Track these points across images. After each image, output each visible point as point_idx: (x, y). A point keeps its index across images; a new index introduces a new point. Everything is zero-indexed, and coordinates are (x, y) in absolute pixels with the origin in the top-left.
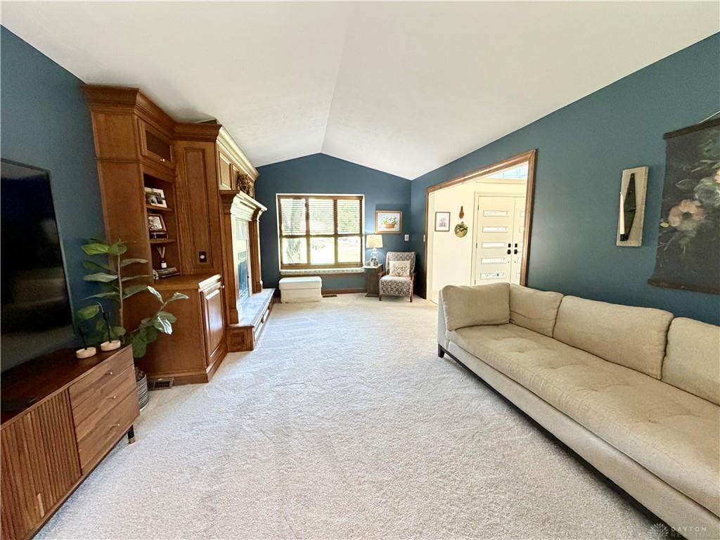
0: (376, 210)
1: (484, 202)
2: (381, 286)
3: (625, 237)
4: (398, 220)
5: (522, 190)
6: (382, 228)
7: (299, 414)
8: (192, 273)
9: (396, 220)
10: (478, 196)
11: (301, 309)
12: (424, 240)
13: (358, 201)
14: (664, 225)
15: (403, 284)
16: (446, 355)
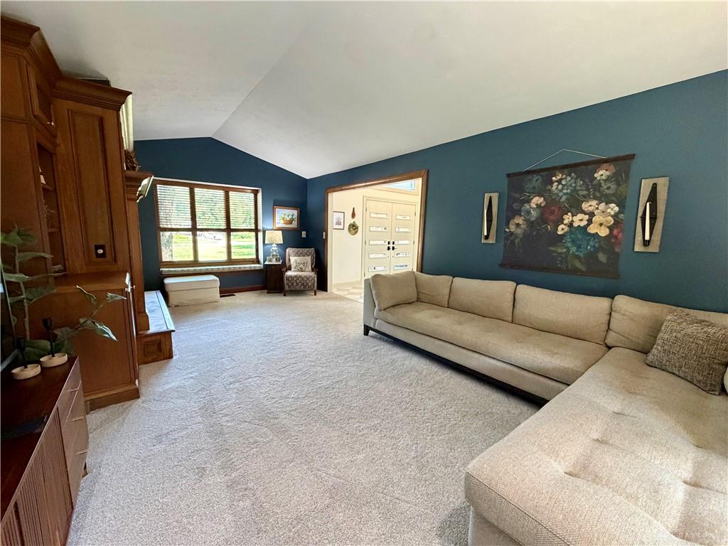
0: (274, 205)
1: (371, 204)
2: (285, 281)
3: (487, 237)
4: (296, 216)
5: (417, 199)
6: (280, 223)
7: (274, 400)
8: (83, 272)
9: (294, 217)
10: (366, 199)
11: (201, 310)
12: (324, 237)
13: (252, 196)
14: (507, 230)
15: (308, 278)
16: (371, 332)
